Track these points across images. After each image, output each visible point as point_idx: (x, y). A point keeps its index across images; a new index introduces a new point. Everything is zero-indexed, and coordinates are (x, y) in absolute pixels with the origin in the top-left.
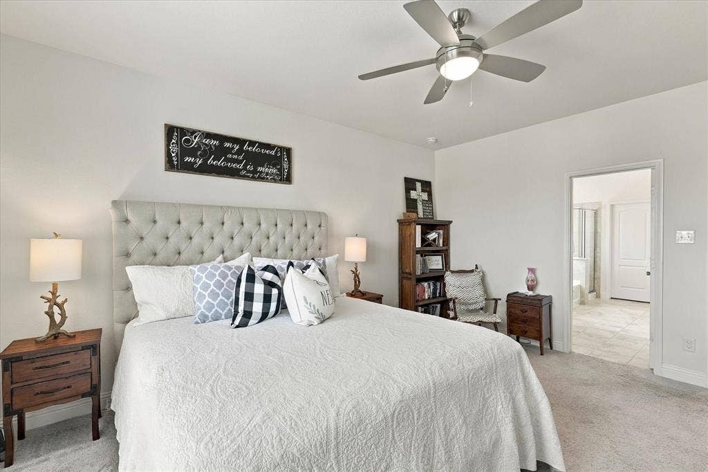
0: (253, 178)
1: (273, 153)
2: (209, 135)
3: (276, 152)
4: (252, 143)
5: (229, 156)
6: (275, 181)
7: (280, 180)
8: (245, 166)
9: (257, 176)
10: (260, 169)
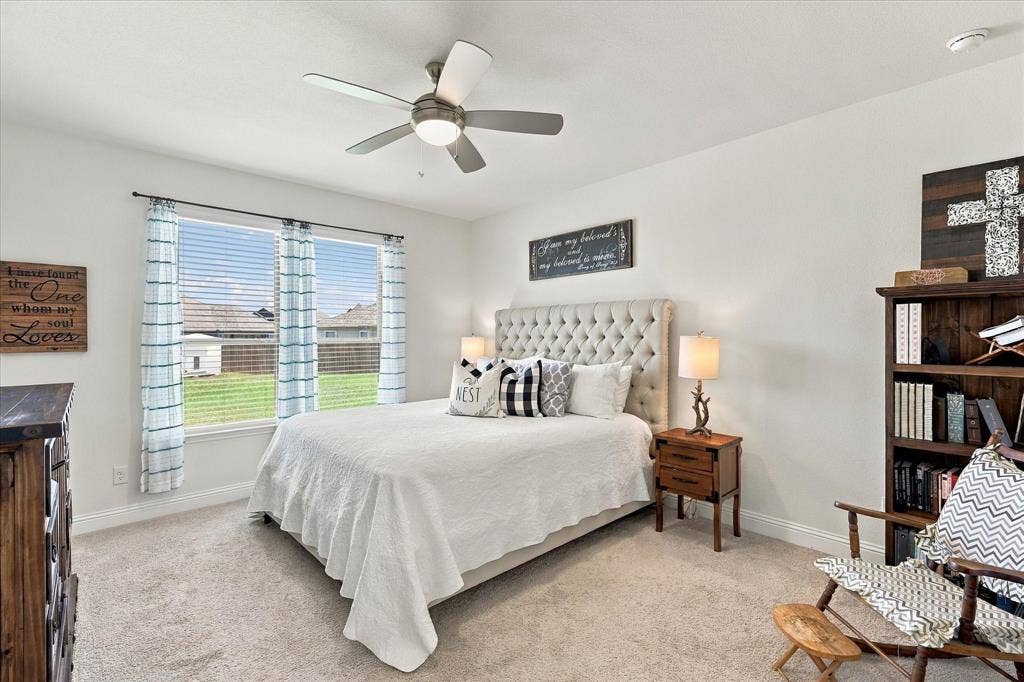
0: (590, 271)
1: (608, 235)
2: (555, 239)
3: (613, 232)
4: (588, 232)
5: (569, 253)
6: (610, 267)
7: (617, 265)
8: (582, 259)
9: (593, 267)
10: (595, 258)
